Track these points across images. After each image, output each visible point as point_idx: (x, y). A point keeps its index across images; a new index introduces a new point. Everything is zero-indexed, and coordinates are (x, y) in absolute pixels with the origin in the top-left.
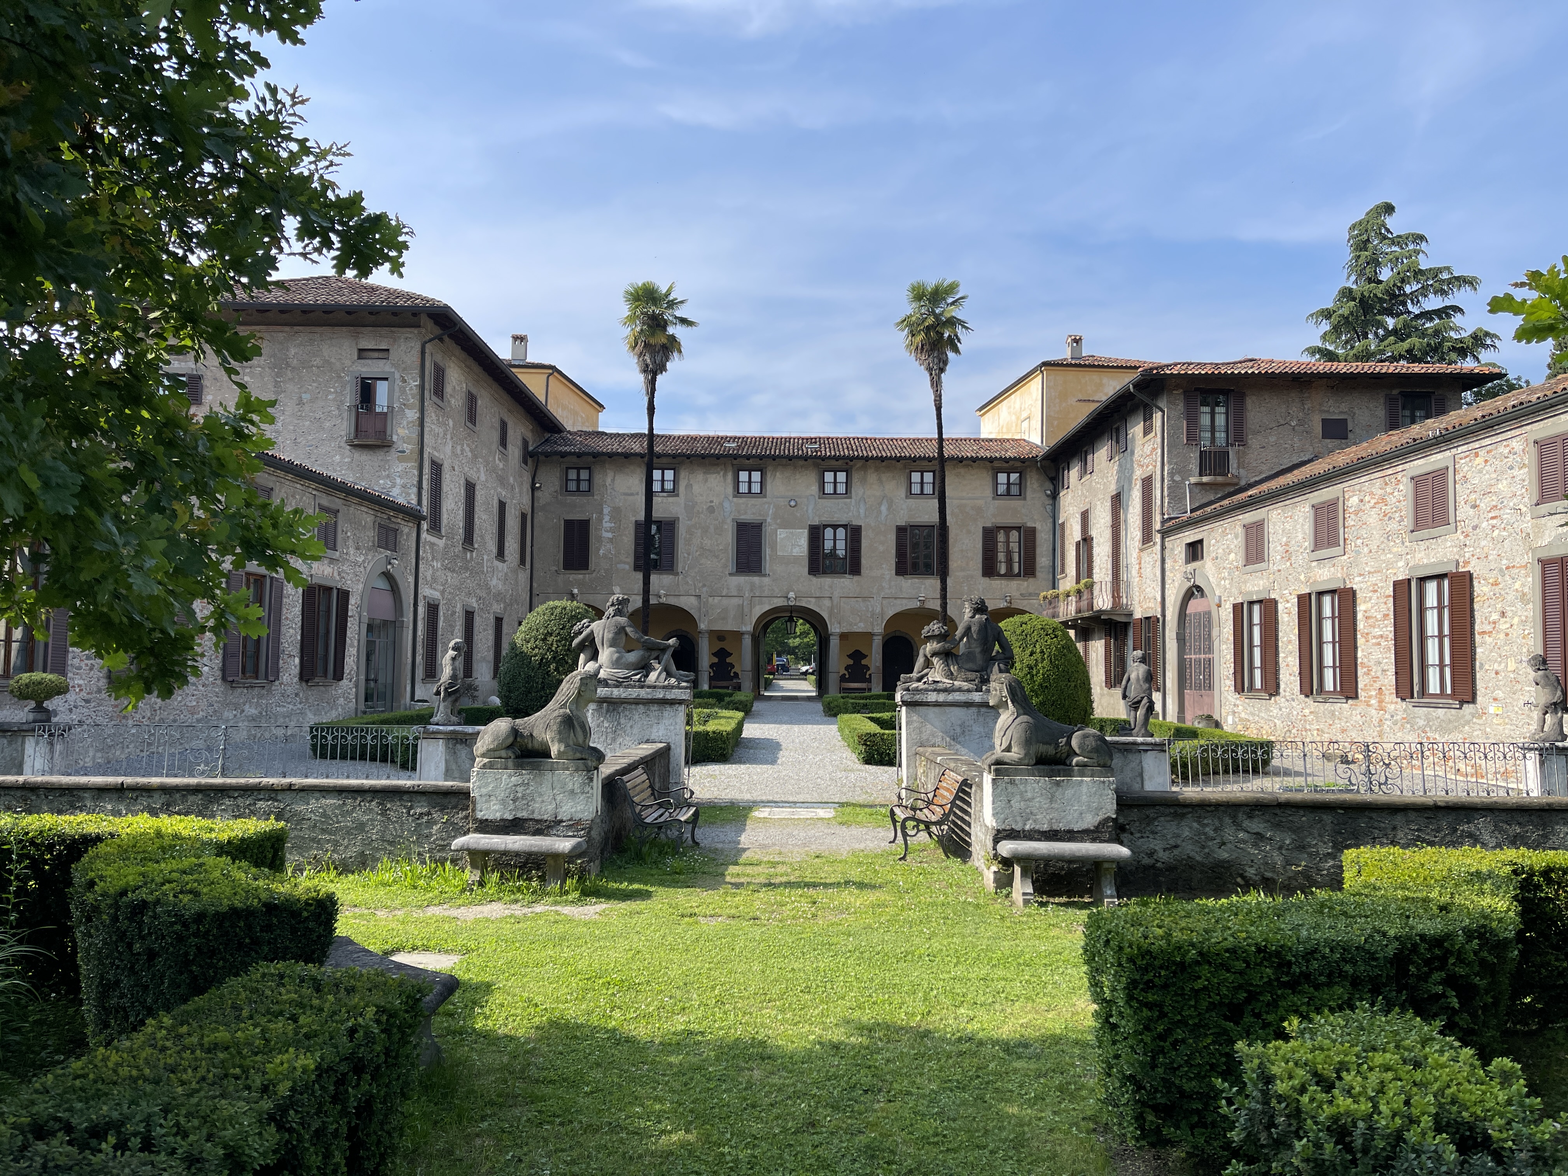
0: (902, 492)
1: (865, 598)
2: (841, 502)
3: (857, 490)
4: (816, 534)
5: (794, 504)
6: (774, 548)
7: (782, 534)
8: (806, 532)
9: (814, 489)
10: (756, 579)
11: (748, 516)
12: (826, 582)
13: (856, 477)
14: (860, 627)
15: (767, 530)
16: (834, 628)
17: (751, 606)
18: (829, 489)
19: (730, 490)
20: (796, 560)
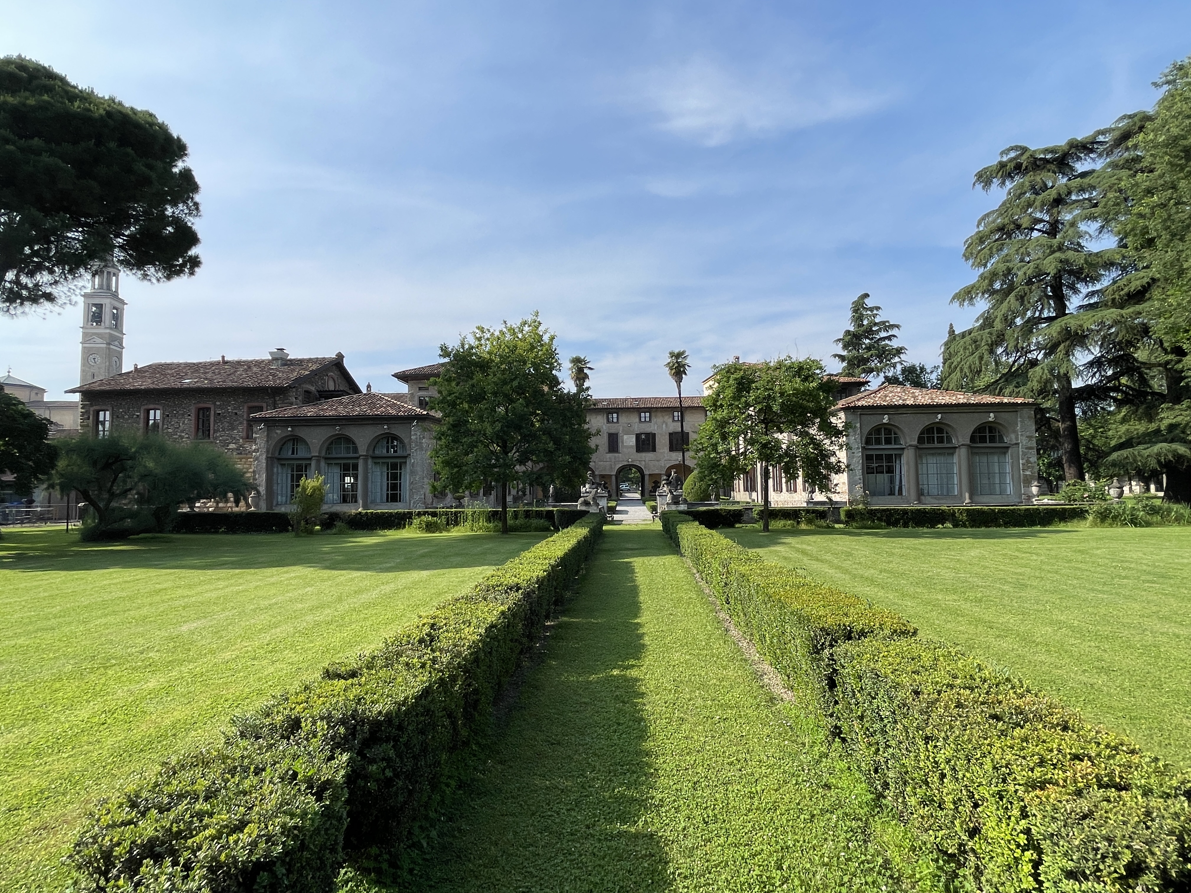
0: (671, 420)
1: (658, 461)
2: (648, 424)
3: (654, 420)
4: (638, 436)
5: (630, 425)
6: (623, 442)
7: (625, 437)
8: (634, 436)
9: (637, 420)
10: (616, 455)
11: (613, 431)
12: (643, 455)
13: (653, 414)
14: (657, 472)
15: (620, 435)
16: (646, 472)
17: (615, 465)
18: (643, 419)
19: (605, 421)
20: (632, 447)
